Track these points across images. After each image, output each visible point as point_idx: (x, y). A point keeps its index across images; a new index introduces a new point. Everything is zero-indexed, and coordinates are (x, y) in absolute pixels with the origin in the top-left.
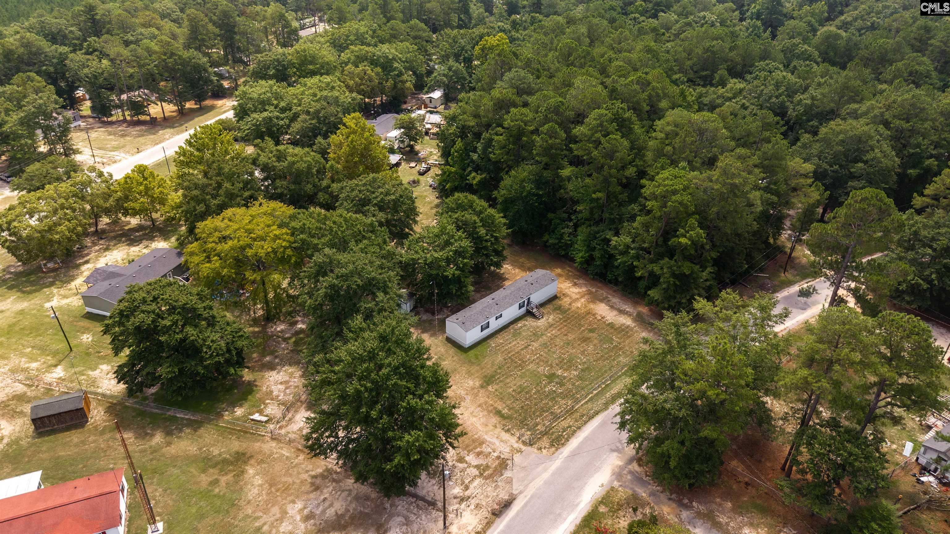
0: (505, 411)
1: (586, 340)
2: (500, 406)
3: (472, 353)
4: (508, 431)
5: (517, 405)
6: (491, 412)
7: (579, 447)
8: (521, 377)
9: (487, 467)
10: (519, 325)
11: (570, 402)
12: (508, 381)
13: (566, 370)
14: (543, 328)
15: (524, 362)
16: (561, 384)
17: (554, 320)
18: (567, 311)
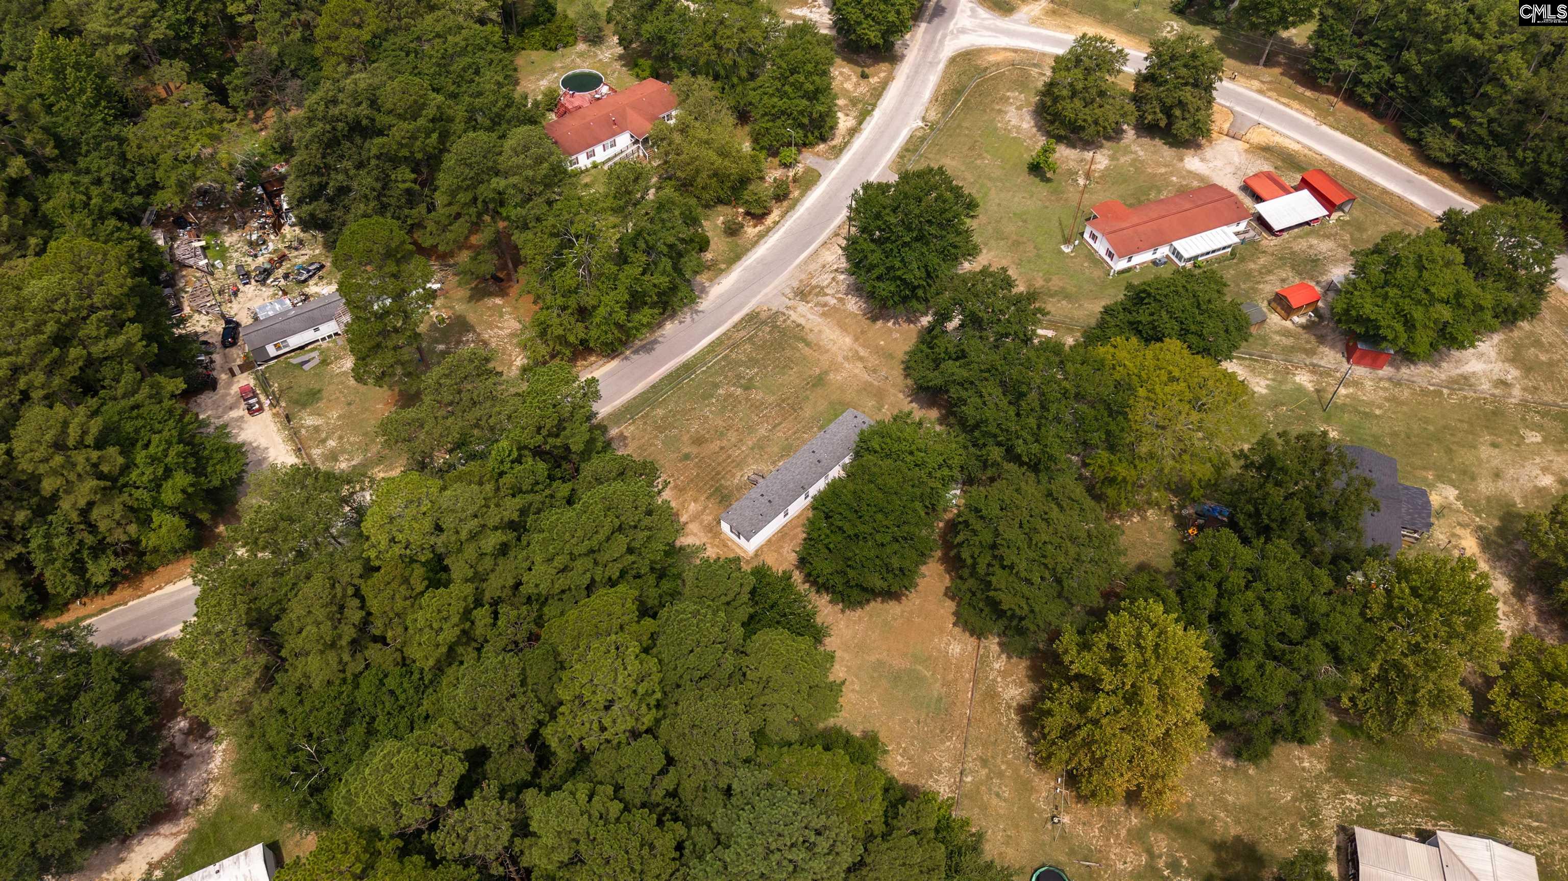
0: (801, 345)
1: (698, 441)
2: (807, 351)
4: (799, 325)
5: (788, 352)
6: (816, 345)
7: (732, 314)
8: (782, 385)
9: (817, 295)
11: (734, 357)
12: (798, 381)
13: (731, 395)
14: (751, 461)
15: (779, 405)
16: (739, 377)
17: (733, 476)
18: (711, 495)
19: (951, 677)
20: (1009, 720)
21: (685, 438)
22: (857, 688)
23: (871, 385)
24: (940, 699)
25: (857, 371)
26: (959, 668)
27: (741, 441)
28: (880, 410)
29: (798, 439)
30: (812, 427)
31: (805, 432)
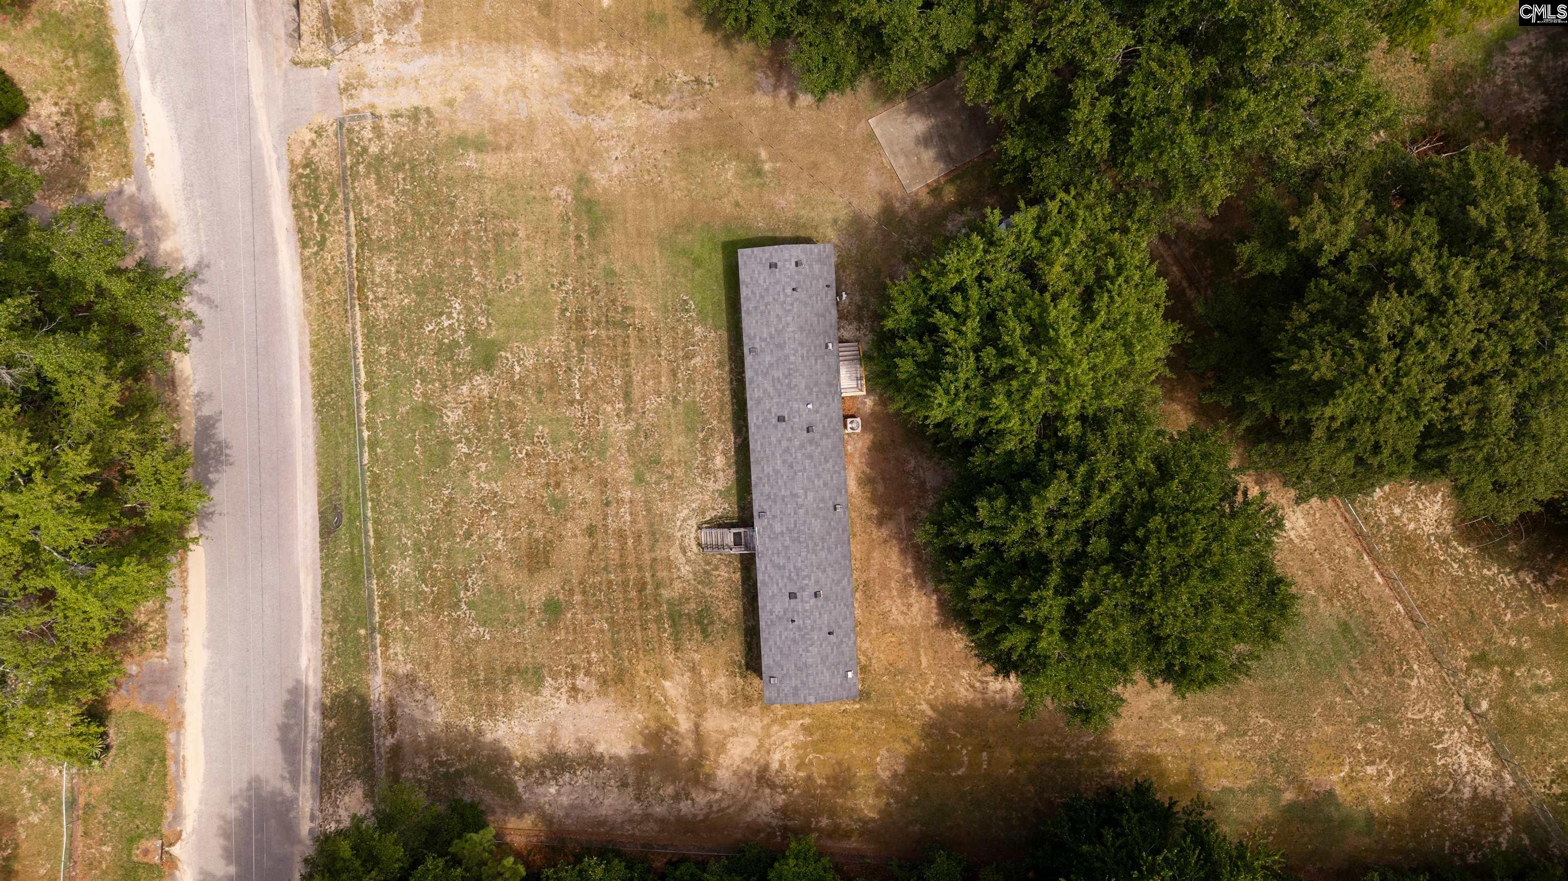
0: (471, 160)
1: (536, 558)
2: (495, 163)
3: (717, 262)
4: (415, 115)
5: (467, 203)
6: (495, 132)
7: (261, 210)
8: (539, 290)
10: (719, 461)
11: (383, 314)
12: (554, 252)
13: (478, 408)
14: (665, 507)
15: (583, 343)
16: (446, 351)
17: (670, 564)
18: (676, 636)
19: (1328, 576)
20: (1462, 562)
21: (509, 576)
22: (1221, 728)
23: (686, 127)
24: (1345, 628)
25: (631, 120)
26: (1326, 550)
27: (604, 483)
28: (759, 173)
29: (691, 381)
30: (687, 332)
31: (688, 357)
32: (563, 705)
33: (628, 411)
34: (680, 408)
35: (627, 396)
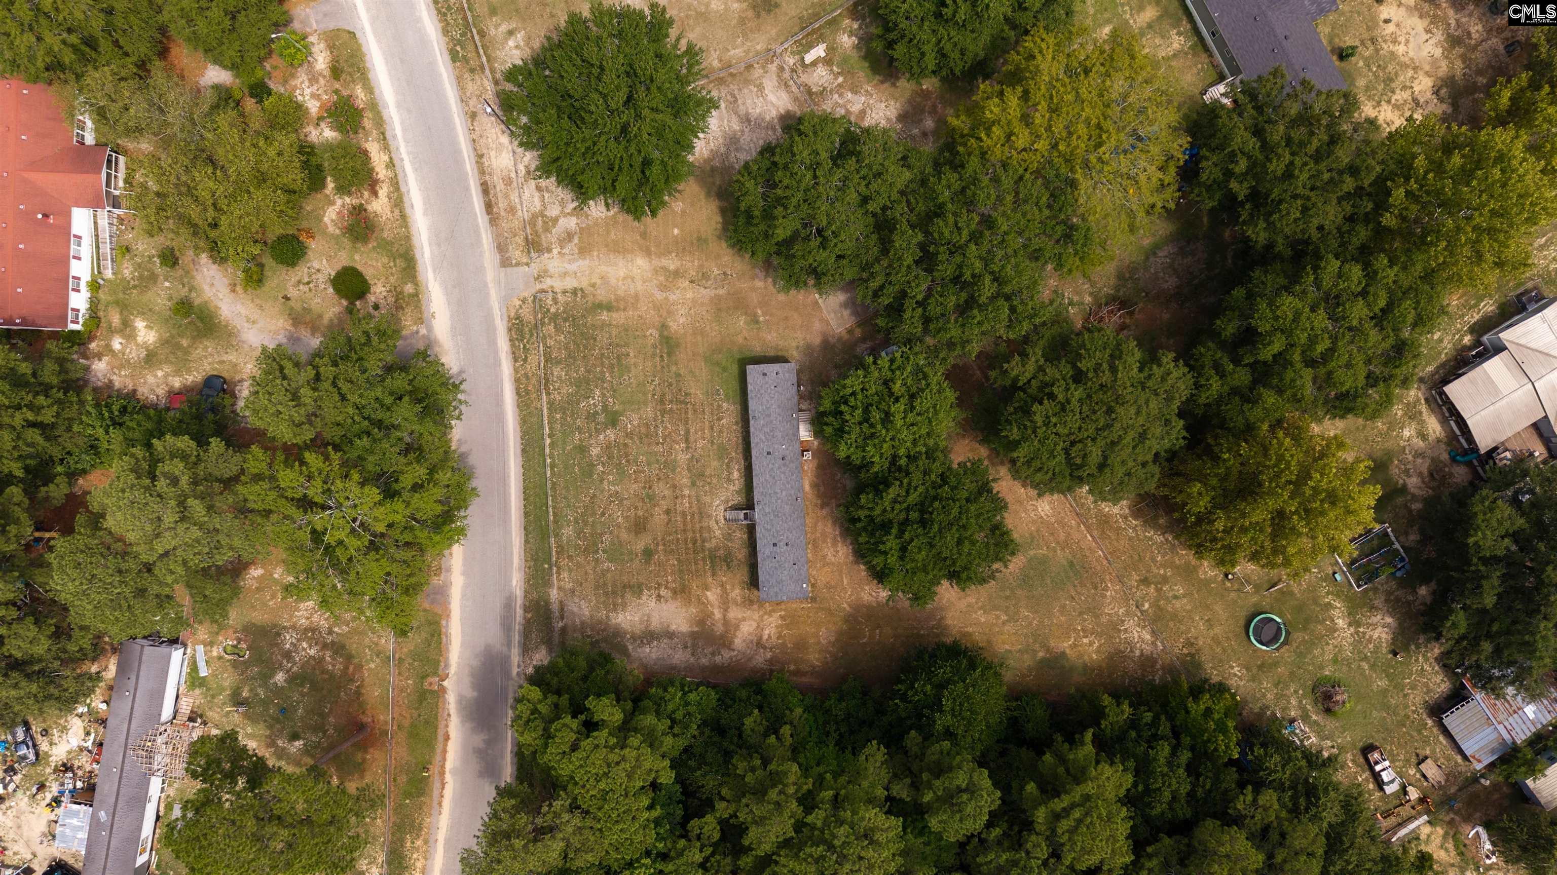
0: (604, 316)
1: (639, 526)
2: (617, 317)
3: (734, 369)
4: (575, 292)
5: (603, 339)
6: (617, 301)
7: (492, 342)
8: (641, 385)
9: (547, 230)
10: (736, 475)
11: (558, 398)
12: (649, 364)
13: (608, 447)
14: (707, 499)
15: (663, 412)
16: (591, 417)
17: (709, 529)
18: (713, 567)
19: (1062, 536)
20: (1134, 529)
21: (624, 535)
22: (1004, 618)
23: (719, 298)
24: (1071, 564)
25: (689, 295)
26: (1060, 522)
27: (674, 487)
28: (757, 322)
29: (721, 432)
30: (719, 406)
31: (719, 419)
32: (653, 604)
33: (688, 448)
34: (715, 447)
35: (687, 441)
